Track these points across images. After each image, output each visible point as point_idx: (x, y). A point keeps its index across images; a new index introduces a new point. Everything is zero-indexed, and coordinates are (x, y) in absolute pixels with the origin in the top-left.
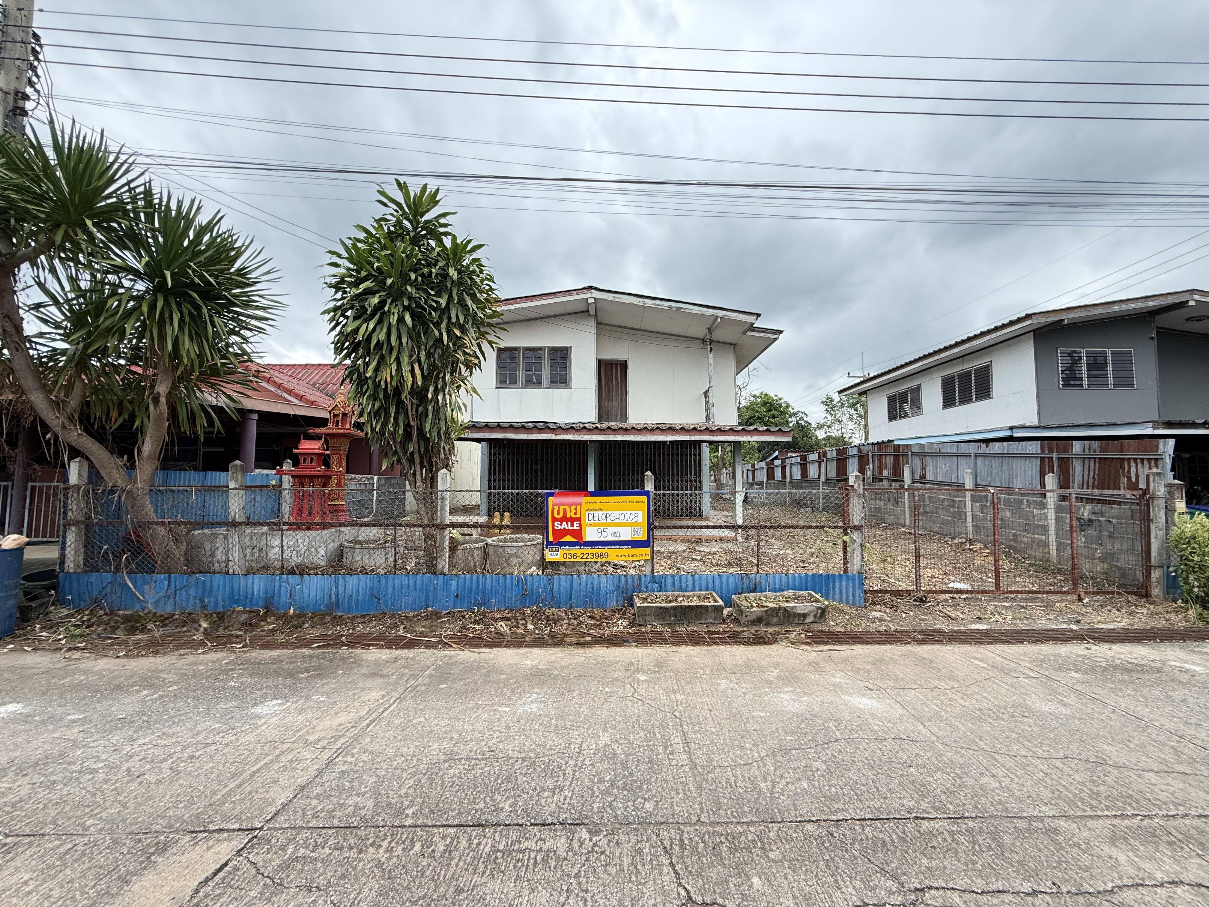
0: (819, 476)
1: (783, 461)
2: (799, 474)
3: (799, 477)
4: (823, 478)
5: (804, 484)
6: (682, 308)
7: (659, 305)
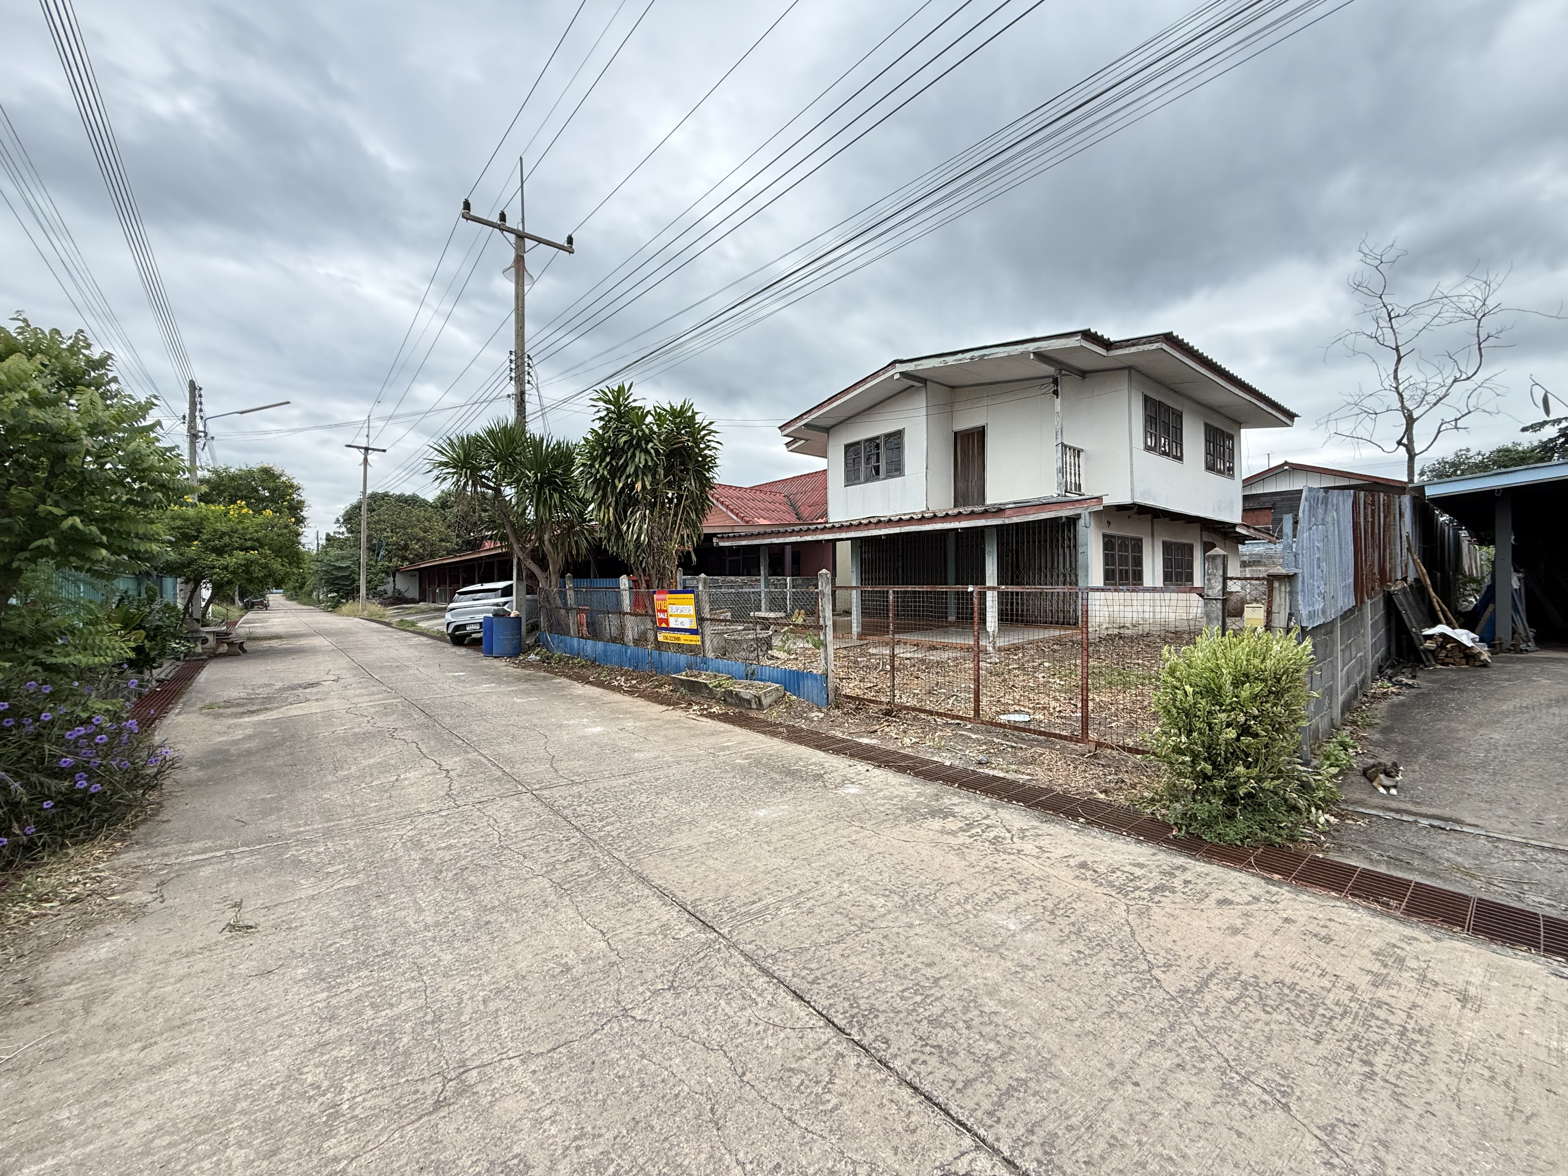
6: (985, 355)
7: (960, 360)
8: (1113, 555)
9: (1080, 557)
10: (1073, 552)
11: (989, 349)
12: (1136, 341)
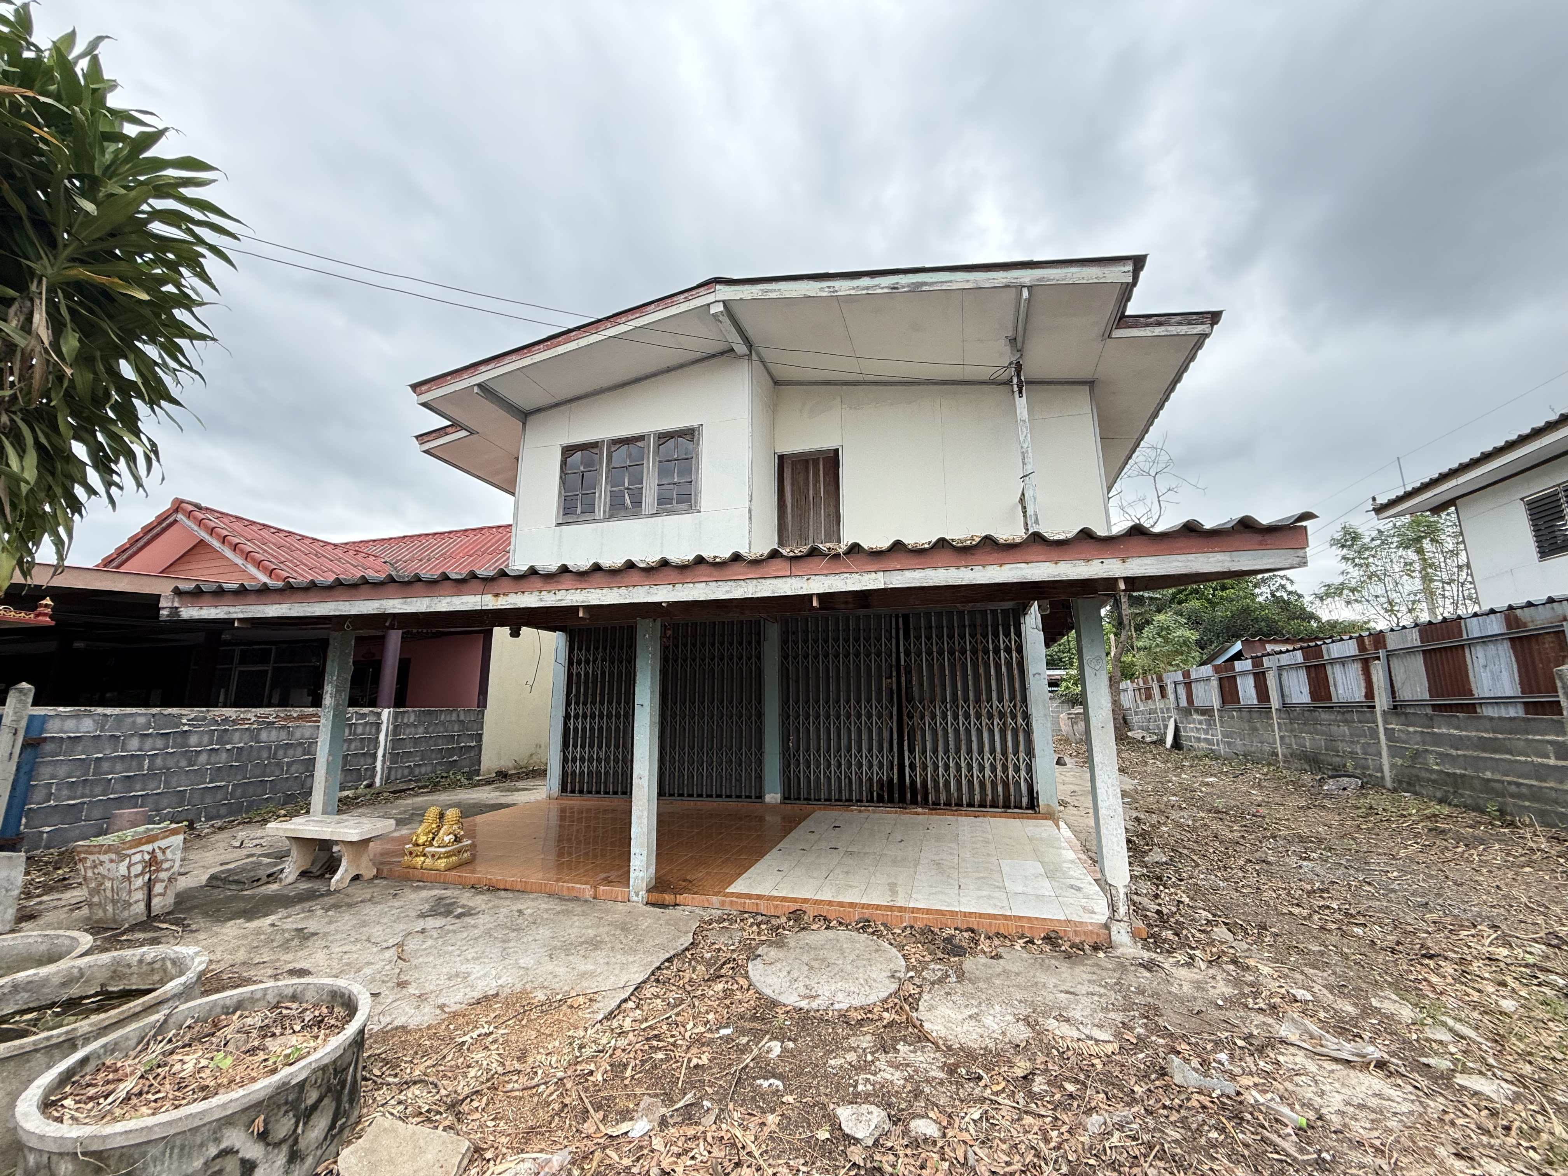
0: (1370, 694)
1: (1257, 661)
2: (1306, 690)
3: (1306, 698)
4: (1382, 701)
5: (1324, 716)
6: (926, 284)
7: (867, 288)
9: (1033, 682)
10: (1016, 672)
11: (931, 274)
12: (1163, 318)
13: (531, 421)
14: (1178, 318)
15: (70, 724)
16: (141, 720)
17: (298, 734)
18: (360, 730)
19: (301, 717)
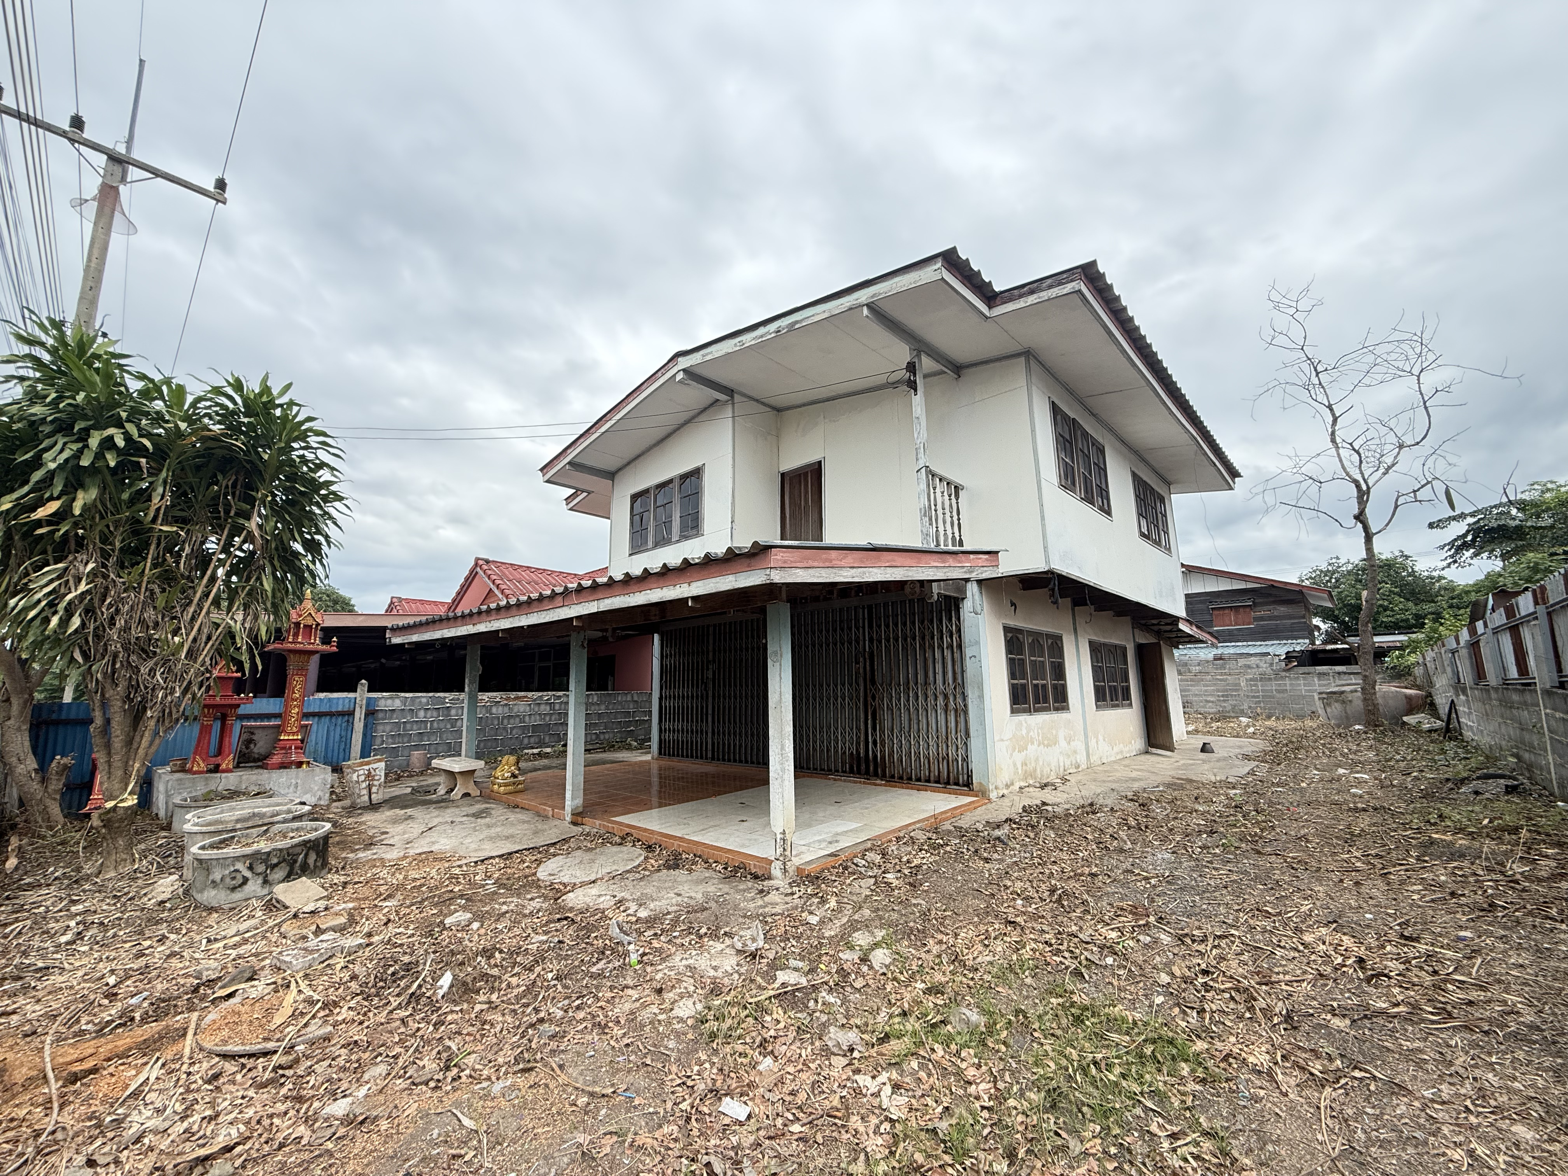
2: (1513, 660)
3: (1515, 672)
6: (796, 322)
7: (762, 336)
8: (1022, 661)
9: (969, 664)
10: (957, 655)
11: (801, 312)
12: (1035, 285)
13: (617, 478)
14: (1049, 281)
15: (389, 702)
16: (424, 700)
17: (516, 710)
18: (557, 707)
19: (517, 698)
